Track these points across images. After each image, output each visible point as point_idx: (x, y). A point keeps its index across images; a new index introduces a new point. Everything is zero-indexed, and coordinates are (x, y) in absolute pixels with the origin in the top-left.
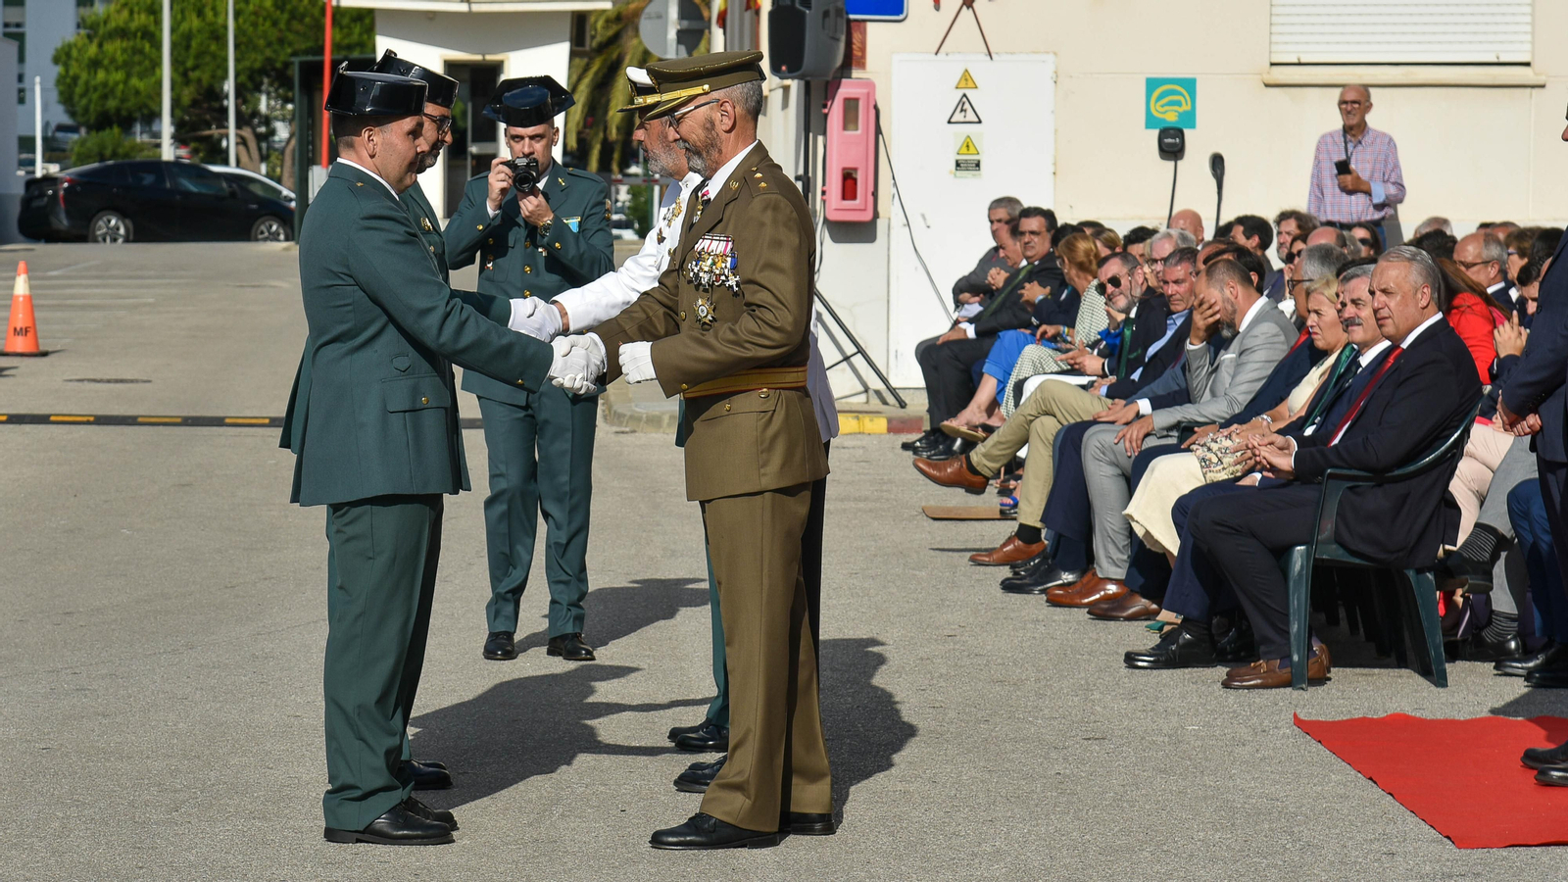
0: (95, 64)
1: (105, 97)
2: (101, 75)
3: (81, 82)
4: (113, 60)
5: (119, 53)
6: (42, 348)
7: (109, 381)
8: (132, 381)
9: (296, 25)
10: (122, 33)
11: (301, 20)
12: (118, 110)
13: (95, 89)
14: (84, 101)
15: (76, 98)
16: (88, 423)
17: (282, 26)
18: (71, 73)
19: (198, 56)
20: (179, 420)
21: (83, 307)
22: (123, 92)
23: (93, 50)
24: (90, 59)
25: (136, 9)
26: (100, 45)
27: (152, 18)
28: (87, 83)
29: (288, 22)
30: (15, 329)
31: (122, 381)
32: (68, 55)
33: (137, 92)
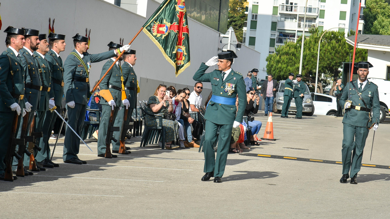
0: (278, 62)
1: (280, 71)
2: (280, 65)
3: (274, 67)
4: (283, 61)
5: (285, 59)
6: (274, 138)
7: (296, 149)
8: (303, 149)
9: (337, 55)
10: (287, 54)
11: (339, 54)
12: (283, 75)
13: (278, 69)
14: (274, 72)
15: (272, 71)
16: (295, 160)
17: (333, 55)
18: (271, 64)
19: (307, 62)
20: (322, 161)
21: (282, 128)
22: (285, 70)
23: (278, 58)
24: (277, 60)
25: (291, 47)
26: (280, 57)
27: (296, 50)
28: (275, 67)
29: (335, 54)
30: (267, 132)
31: (300, 149)
32: (271, 59)
33: (290, 71)
